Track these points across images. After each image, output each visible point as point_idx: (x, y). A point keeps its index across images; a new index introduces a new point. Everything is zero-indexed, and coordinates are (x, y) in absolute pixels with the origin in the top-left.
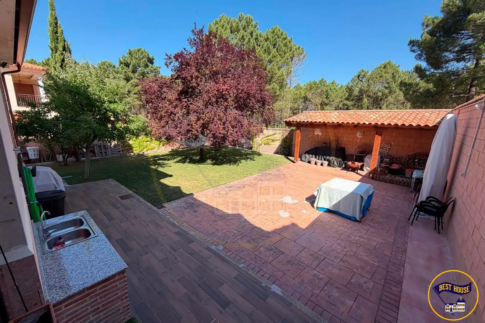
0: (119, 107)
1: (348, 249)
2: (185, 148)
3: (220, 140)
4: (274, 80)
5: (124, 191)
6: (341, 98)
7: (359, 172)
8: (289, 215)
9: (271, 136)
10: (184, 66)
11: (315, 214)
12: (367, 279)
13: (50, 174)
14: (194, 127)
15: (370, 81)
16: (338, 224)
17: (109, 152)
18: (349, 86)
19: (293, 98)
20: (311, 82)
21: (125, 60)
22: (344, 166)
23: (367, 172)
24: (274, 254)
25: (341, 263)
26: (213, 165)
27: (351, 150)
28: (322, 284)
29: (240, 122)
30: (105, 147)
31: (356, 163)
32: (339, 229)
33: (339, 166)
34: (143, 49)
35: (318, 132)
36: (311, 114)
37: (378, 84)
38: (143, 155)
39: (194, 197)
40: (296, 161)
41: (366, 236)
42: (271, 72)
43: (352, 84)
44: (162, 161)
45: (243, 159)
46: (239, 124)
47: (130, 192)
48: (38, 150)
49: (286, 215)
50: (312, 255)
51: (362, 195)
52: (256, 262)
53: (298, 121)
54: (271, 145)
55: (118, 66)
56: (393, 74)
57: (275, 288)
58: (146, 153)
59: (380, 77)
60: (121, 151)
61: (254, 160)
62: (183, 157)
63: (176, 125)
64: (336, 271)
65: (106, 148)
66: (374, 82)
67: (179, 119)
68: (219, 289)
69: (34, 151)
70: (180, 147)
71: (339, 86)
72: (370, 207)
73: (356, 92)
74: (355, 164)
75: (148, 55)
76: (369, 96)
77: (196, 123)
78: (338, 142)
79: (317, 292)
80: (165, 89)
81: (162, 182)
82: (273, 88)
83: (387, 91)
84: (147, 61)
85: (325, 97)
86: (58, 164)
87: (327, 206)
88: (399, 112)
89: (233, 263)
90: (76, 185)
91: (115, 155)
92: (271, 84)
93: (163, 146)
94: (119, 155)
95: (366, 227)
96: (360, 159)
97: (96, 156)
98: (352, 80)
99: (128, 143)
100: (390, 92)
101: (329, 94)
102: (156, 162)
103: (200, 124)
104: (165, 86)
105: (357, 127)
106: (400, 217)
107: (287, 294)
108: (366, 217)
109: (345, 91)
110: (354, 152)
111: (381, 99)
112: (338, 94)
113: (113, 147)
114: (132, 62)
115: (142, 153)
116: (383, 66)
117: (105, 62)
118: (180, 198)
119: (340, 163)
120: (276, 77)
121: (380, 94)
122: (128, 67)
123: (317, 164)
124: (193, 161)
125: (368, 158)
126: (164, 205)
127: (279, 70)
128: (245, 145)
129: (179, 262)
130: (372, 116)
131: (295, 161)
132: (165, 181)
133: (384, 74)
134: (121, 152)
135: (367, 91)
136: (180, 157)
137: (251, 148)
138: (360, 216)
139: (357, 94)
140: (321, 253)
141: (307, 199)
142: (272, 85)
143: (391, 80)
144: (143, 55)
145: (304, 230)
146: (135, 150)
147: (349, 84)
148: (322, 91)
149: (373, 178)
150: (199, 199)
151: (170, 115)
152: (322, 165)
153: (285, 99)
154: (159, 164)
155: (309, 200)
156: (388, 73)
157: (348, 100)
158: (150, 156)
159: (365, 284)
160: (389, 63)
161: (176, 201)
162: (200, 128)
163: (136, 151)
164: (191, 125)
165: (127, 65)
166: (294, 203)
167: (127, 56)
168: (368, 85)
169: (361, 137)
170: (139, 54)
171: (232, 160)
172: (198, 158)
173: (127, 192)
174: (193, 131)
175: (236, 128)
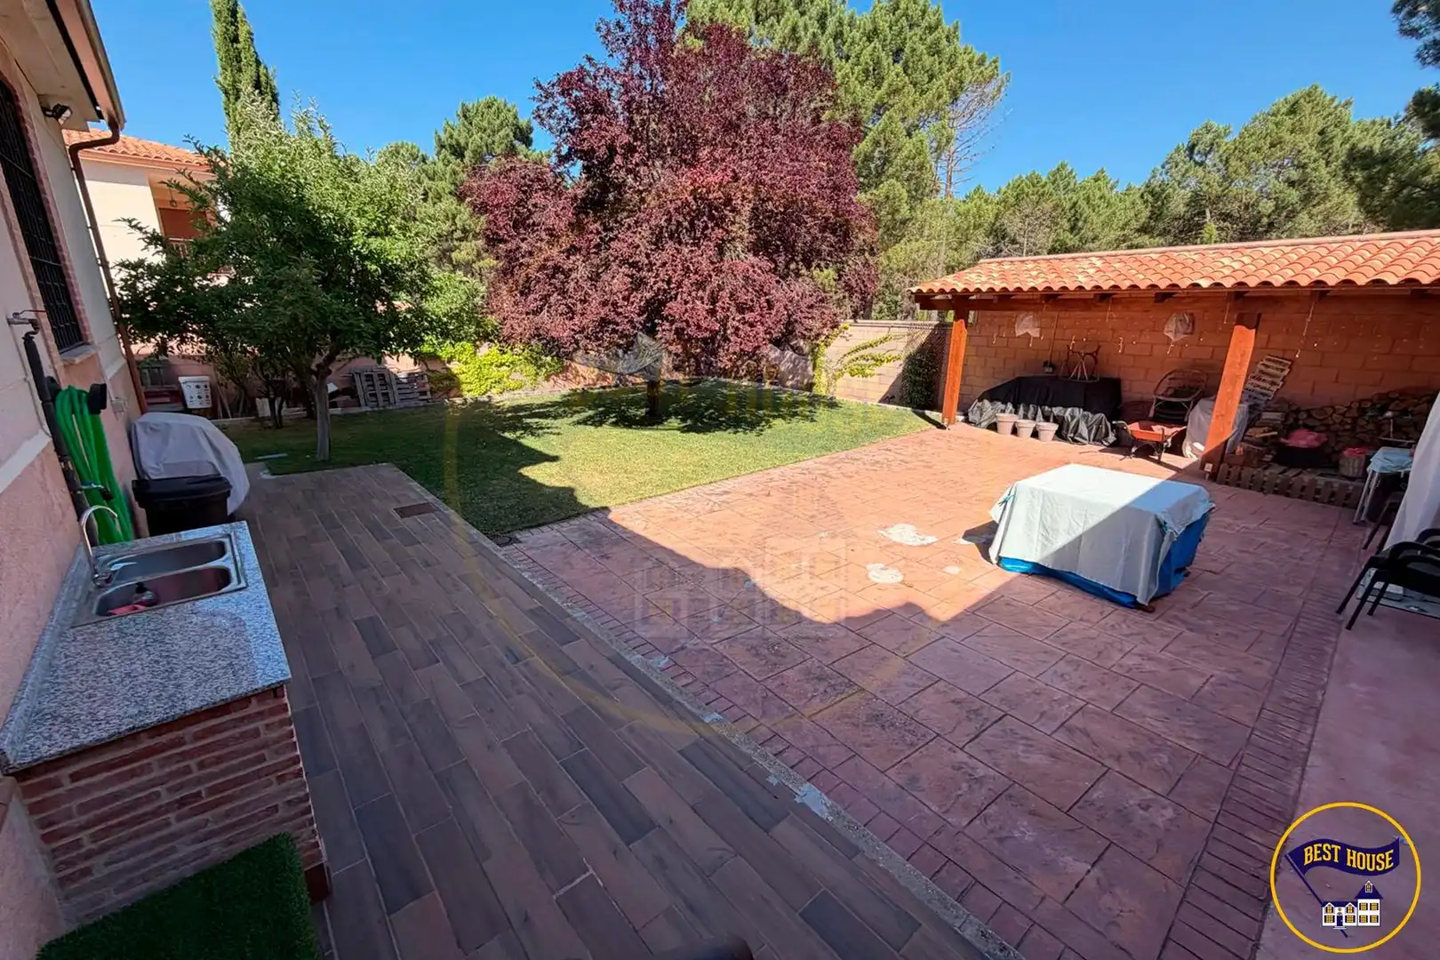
0: (396, 249)
1: (1092, 693)
2: (610, 387)
3: (698, 351)
4: (891, 170)
5: (413, 495)
6: (1123, 229)
7: (1166, 457)
8: (900, 578)
9: (871, 345)
10: (588, 117)
11: (987, 580)
12: (1151, 796)
13: (198, 432)
14: (620, 310)
15: (1233, 162)
16: (1066, 612)
17: (395, 394)
18: (1155, 183)
19: (953, 230)
20: (1020, 177)
21: (451, 137)
22: (1112, 438)
23: (1195, 459)
24: (828, 690)
25: (1061, 736)
26: (683, 432)
27: (1142, 385)
28: (980, 796)
29: (766, 294)
30: (384, 379)
31: (1157, 429)
32: (1070, 626)
33: (1097, 439)
34: (501, 100)
35: (1027, 327)
36: (1006, 267)
37: (1262, 171)
38: (488, 404)
39: (611, 516)
40: (949, 423)
41: (1166, 656)
42: (883, 143)
43: (1166, 178)
44: (537, 420)
45: (779, 416)
46: (763, 299)
47: (430, 498)
48: (208, 384)
49: (890, 577)
50: (959, 703)
51: (1162, 517)
52: (764, 713)
53: (959, 290)
54: (871, 375)
55: (436, 157)
56: (1322, 133)
57: (812, 797)
58: (497, 398)
59: (1273, 145)
60: (429, 393)
61: (812, 420)
62: (601, 409)
63: (569, 307)
64: (1037, 759)
65: (386, 384)
66: (1249, 167)
67: (579, 287)
68: (626, 782)
69: (198, 387)
70: (595, 384)
71: (1121, 189)
72: (1193, 566)
73: (1178, 204)
74: (1151, 430)
75: (515, 117)
76: (1226, 217)
77: (626, 299)
78: (1095, 358)
79: (958, 819)
80: (538, 198)
81: (526, 474)
82: (887, 197)
83: (1294, 195)
84: (511, 134)
85: (1067, 226)
86: (258, 424)
87: (1035, 556)
88: (1335, 245)
89: (685, 708)
90: (291, 475)
91: (412, 403)
92: (882, 182)
93: (547, 379)
94: (422, 403)
95: (1168, 628)
96: (1173, 413)
97: (360, 405)
98: (1167, 163)
99: (448, 369)
100: (1306, 199)
101: (1081, 215)
102: (520, 421)
103: (641, 301)
104: (536, 186)
105: (1165, 297)
106: (1304, 603)
107: (849, 817)
108: (1175, 596)
109: (1139, 201)
110: (1152, 390)
111: (1271, 225)
112: (1114, 213)
113: (405, 381)
114: (471, 140)
115: (487, 400)
116: (1288, 106)
117: (400, 144)
118: (568, 518)
119: (1098, 429)
120: (898, 161)
121: (1267, 206)
122: (462, 156)
123: (1020, 431)
124: (626, 421)
125: (1204, 411)
126: (518, 536)
127: (909, 135)
128: (792, 379)
129: (520, 693)
130: (1226, 261)
131: (945, 424)
132: (535, 472)
133: (1287, 137)
134: (429, 396)
135: (1218, 197)
136: (590, 409)
137: (810, 387)
138: (1149, 590)
139: (1182, 209)
140: (993, 698)
141: (968, 535)
142: (884, 188)
143: (1314, 153)
144: (501, 118)
145: (945, 625)
146: (469, 391)
147: (1154, 177)
148: (1055, 207)
149: (1213, 477)
150: (624, 524)
151: (553, 277)
152: (1035, 434)
153: (926, 233)
154: (528, 429)
155: (972, 538)
156: (1302, 130)
157: (1146, 233)
158: (506, 406)
159: (1141, 812)
160: (1309, 95)
161: (556, 527)
162: (639, 315)
163: (471, 391)
164: (612, 304)
165: (458, 152)
166: (925, 542)
167: (457, 122)
168: (1225, 178)
169: (1183, 336)
170: (491, 114)
171: (745, 421)
172: (642, 412)
173: (422, 497)
174: (617, 324)
175: (752, 311)
